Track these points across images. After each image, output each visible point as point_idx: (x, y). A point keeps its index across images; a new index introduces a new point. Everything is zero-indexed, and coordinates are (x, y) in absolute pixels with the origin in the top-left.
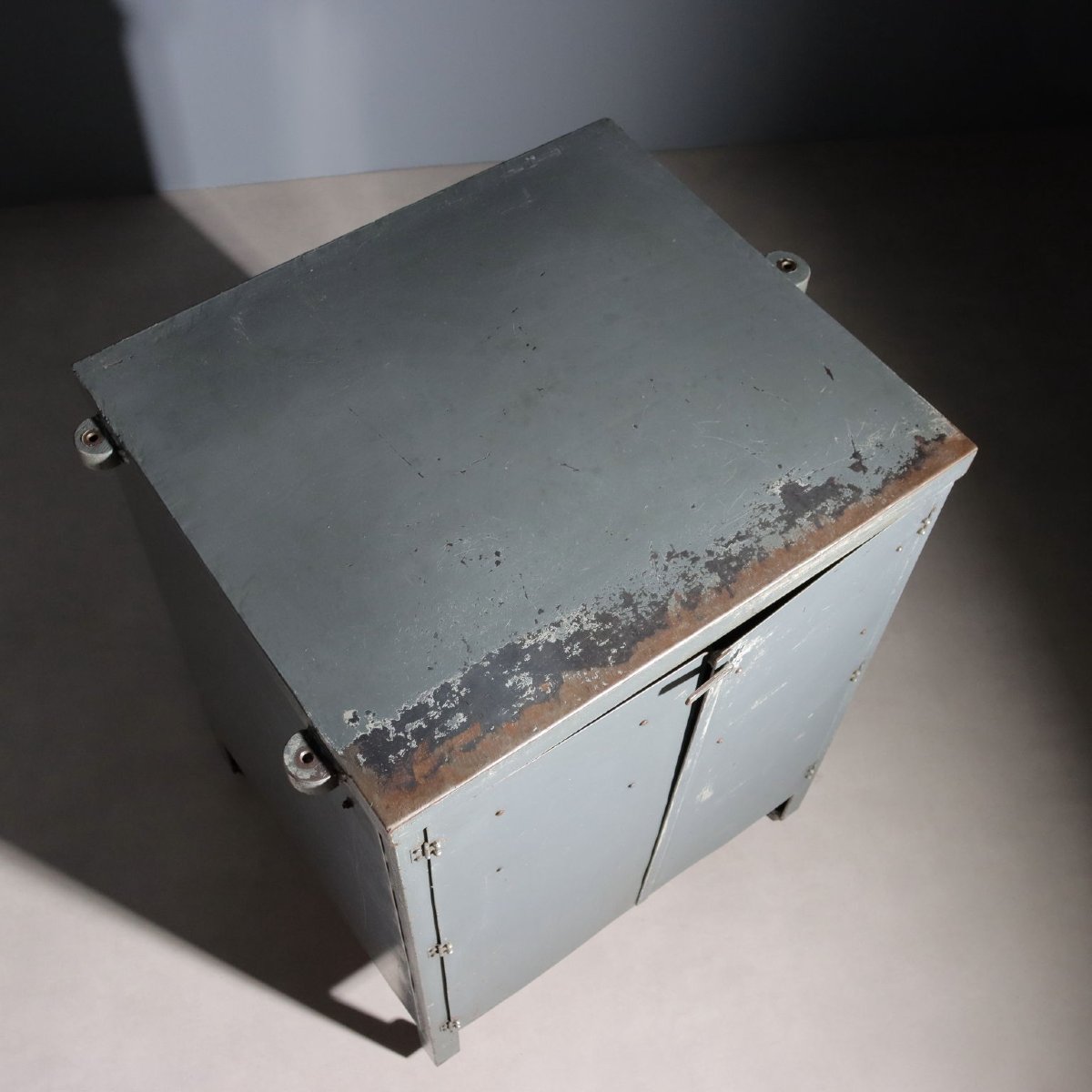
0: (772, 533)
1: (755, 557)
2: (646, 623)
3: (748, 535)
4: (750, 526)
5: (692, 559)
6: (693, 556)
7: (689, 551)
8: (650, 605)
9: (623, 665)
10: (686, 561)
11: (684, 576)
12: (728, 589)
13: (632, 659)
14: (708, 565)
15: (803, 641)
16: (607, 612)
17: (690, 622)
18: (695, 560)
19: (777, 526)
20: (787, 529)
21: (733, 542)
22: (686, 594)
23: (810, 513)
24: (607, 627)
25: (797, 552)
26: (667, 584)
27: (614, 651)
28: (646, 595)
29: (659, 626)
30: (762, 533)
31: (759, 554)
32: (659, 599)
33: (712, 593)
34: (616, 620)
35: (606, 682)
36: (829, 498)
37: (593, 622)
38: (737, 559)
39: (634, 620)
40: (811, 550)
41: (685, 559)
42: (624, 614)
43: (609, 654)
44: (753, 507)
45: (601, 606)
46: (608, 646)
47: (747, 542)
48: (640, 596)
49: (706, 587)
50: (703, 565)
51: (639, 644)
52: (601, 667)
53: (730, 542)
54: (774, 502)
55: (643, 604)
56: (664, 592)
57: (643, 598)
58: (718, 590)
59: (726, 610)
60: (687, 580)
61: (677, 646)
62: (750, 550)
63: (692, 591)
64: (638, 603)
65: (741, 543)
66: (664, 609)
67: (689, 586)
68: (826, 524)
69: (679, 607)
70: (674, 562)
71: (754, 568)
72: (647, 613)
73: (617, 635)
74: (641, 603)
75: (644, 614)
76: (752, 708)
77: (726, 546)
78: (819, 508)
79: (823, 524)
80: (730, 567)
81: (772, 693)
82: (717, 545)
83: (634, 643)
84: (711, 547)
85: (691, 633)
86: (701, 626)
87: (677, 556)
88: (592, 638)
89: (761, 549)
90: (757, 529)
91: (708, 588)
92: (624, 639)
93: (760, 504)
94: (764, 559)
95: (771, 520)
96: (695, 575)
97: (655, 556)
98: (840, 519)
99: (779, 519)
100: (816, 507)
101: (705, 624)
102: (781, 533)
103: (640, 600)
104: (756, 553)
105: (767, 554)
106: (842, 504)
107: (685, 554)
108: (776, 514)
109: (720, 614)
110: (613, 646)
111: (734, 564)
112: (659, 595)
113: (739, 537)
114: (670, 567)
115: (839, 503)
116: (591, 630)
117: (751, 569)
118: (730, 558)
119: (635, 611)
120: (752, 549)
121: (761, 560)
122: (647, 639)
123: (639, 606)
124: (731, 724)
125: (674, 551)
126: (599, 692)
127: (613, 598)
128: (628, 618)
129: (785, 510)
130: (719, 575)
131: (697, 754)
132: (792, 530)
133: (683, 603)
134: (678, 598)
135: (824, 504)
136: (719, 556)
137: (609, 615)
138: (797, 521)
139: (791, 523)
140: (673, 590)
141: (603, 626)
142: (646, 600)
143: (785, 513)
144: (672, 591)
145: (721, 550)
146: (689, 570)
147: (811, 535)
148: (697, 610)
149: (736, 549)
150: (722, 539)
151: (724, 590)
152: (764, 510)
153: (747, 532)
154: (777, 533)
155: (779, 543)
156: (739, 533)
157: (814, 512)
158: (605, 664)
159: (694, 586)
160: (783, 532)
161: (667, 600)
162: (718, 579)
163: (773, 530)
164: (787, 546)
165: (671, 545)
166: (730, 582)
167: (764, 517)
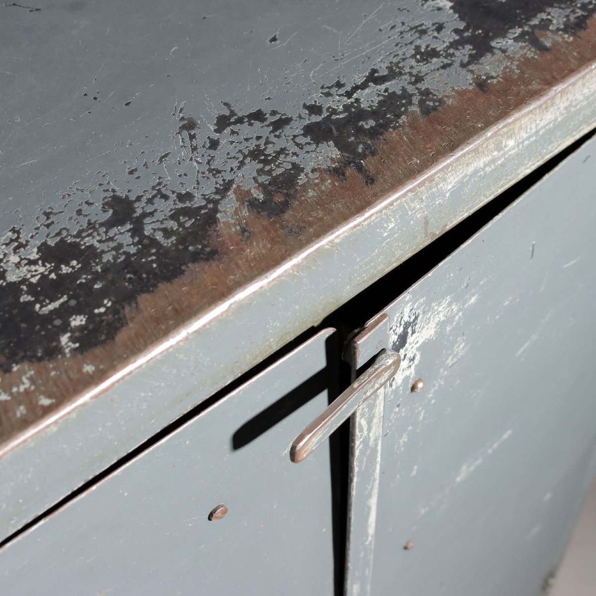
0: (444, 67)
1: (412, 108)
2: (162, 253)
3: (393, 73)
4: (395, 60)
5: (272, 124)
6: (277, 117)
7: (267, 110)
8: (174, 217)
9: (98, 351)
10: (260, 129)
11: (256, 154)
12: (360, 168)
13: (122, 336)
14: (309, 130)
15: (534, 337)
16: (69, 240)
17: (273, 241)
18: (281, 124)
19: (452, 55)
20: (474, 59)
21: (364, 86)
22: (263, 187)
23: (518, 31)
24: (65, 269)
25: (505, 92)
26: (217, 172)
27: (78, 321)
28: (165, 197)
29: (196, 257)
30: (424, 68)
31: (422, 103)
32: (198, 202)
33: (323, 180)
34: (92, 254)
35: (49, 396)
36: (552, 6)
37: (31, 262)
38: (374, 114)
39: (133, 250)
40: (535, 86)
41: (257, 124)
42: (111, 239)
43: (66, 327)
44: (398, 30)
45: (55, 229)
46: (65, 312)
47: (394, 86)
48: (150, 201)
49: (308, 170)
50: (299, 131)
51: (144, 299)
52: (40, 359)
53: (356, 88)
54: (441, 19)
55: (159, 216)
56: (209, 188)
57: (159, 203)
58: (337, 172)
59: (360, 210)
60: (266, 162)
61: (241, 295)
62: (401, 97)
63: (274, 181)
64: (145, 215)
65: (383, 87)
66: (211, 219)
67: (269, 172)
68: (555, 44)
69: (245, 213)
70: (233, 132)
71: (413, 125)
72: (167, 233)
73: (88, 286)
74: (152, 214)
75: (159, 236)
76: (458, 479)
77: (349, 95)
78: (535, 22)
79: (548, 44)
80: (360, 131)
81: (490, 451)
82: (328, 95)
83: (130, 297)
84: (316, 98)
85: (277, 262)
86: (301, 246)
87: (240, 121)
88: (25, 298)
89: (427, 93)
90: (413, 62)
91: (313, 171)
92: (104, 293)
93: (413, 25)
94: (435, 109)
95: (440, 47)
96: (282, 151)
97: (189, 125)
98: (582, 33)
99: (454, 45)
100: (528, 19)
101: (309, 241)
102: (463, 65)
103: (149, 209)
104: (415, 100)
105: (440, 101)
106: (580, 13)
107: (258, 116)
108: (448, 36)
109: (345, 218)
110: (78, 311)
111: (370, 124)
112: (198, 196)
113: (374, 78)
114: (223, 142)
115: (573, 12)
116: (24, 281)
117: (407, 130)
118: (356, 114)
119: (137, 230)
120: (406, 96)
121: (426, 111)
122: (162, 286)
123: (147, 220)
124: (423, 511)
125: (233, 113)
126: (25, 423)
127: (85, 209)
128: (120, 246)
129: (466, 29)
130: (336, 145)
131: (368, 572)
132: (488, 58)
133: (253, 204)
134: (244, 197)
135: (544, 16)
136: (334, 112)
137: (75, 245)
138: (493, 44)
139: (482, 48)
140: (231, 182)
141: (57, 269)
142: (164, 208)
143: (466, 34)
144: (227, 185)
145: (338, 102)
146: (267, 142)
147: (526, 62)
148: (286, 216)
149: (369, 98)
150: (339, 85)
151: (350, 171)
152: (423, 32)
153: (390, 69)
154: (457, 65)
155: (465, 81)
156: (374, 71)
157: (526, 28)
158: (54, 352)
159: (280, 171)
160: (469, 63)
161: (216, 202)
162: (335, 153)
163: (446, 61)
164: (482, 85)
165: (226, 104)
166: (364, 156)
167: (423, 43)
